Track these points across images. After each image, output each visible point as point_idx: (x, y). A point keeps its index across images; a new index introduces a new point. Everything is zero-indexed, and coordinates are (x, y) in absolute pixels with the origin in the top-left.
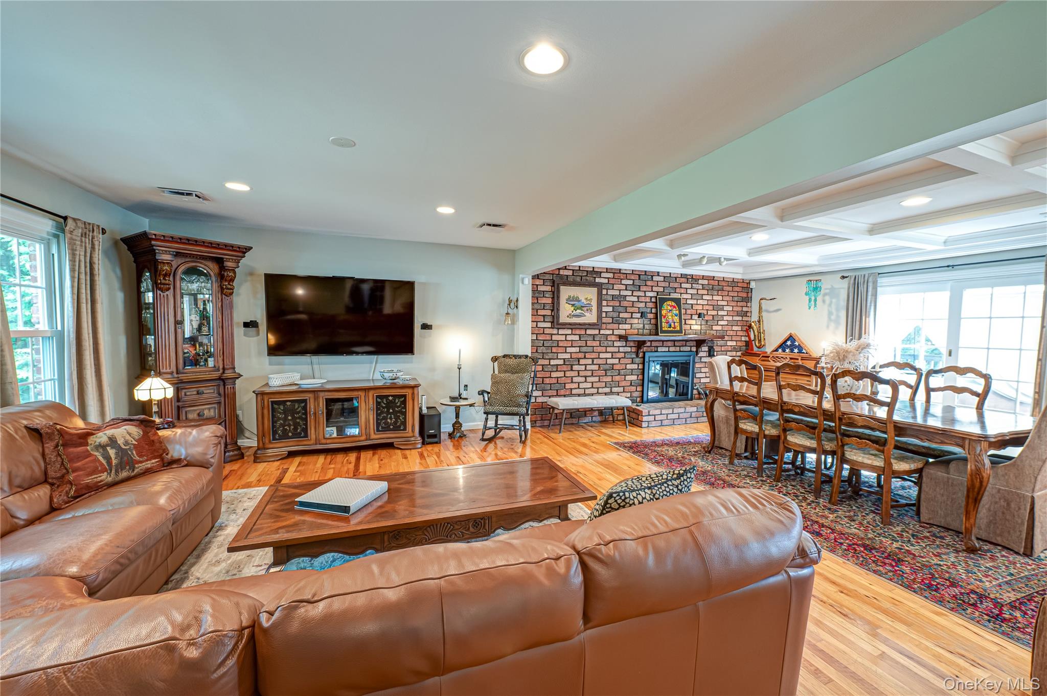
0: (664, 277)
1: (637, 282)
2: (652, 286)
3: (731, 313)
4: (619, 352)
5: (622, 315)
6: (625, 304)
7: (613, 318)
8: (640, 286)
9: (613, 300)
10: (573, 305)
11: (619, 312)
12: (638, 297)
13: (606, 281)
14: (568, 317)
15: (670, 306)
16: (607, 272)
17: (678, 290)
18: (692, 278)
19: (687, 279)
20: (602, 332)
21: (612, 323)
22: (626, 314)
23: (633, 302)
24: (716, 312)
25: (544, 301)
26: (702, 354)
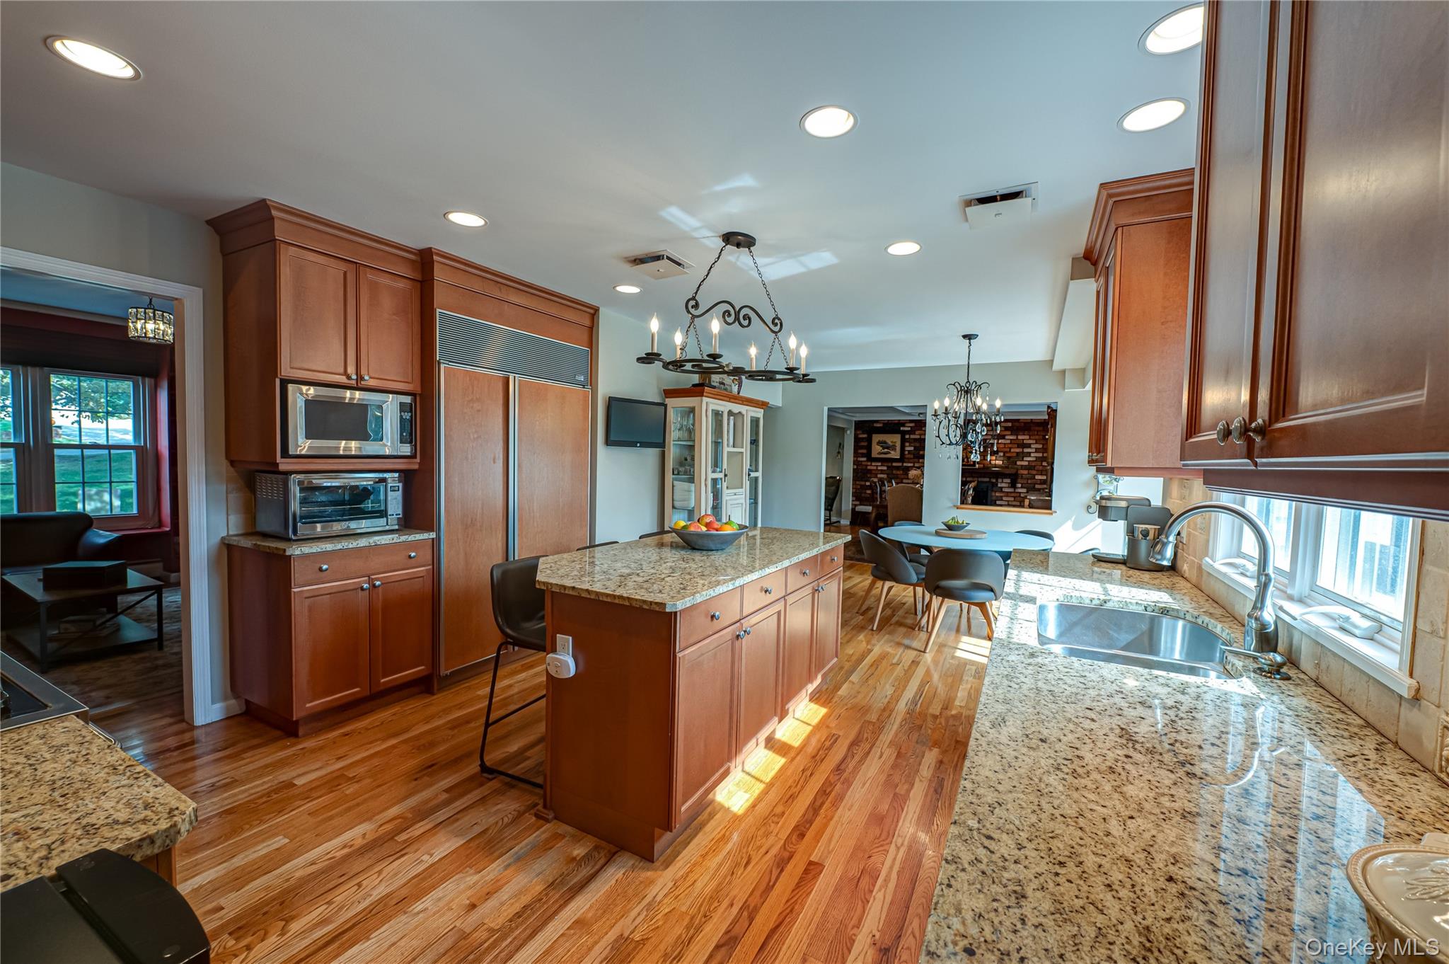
10: (881, 446)
14: (878, 454)
16: (909, 423)
20: (905, 464)
24: (1021, 450)
25: (863, 444)
26: (1003, 485)
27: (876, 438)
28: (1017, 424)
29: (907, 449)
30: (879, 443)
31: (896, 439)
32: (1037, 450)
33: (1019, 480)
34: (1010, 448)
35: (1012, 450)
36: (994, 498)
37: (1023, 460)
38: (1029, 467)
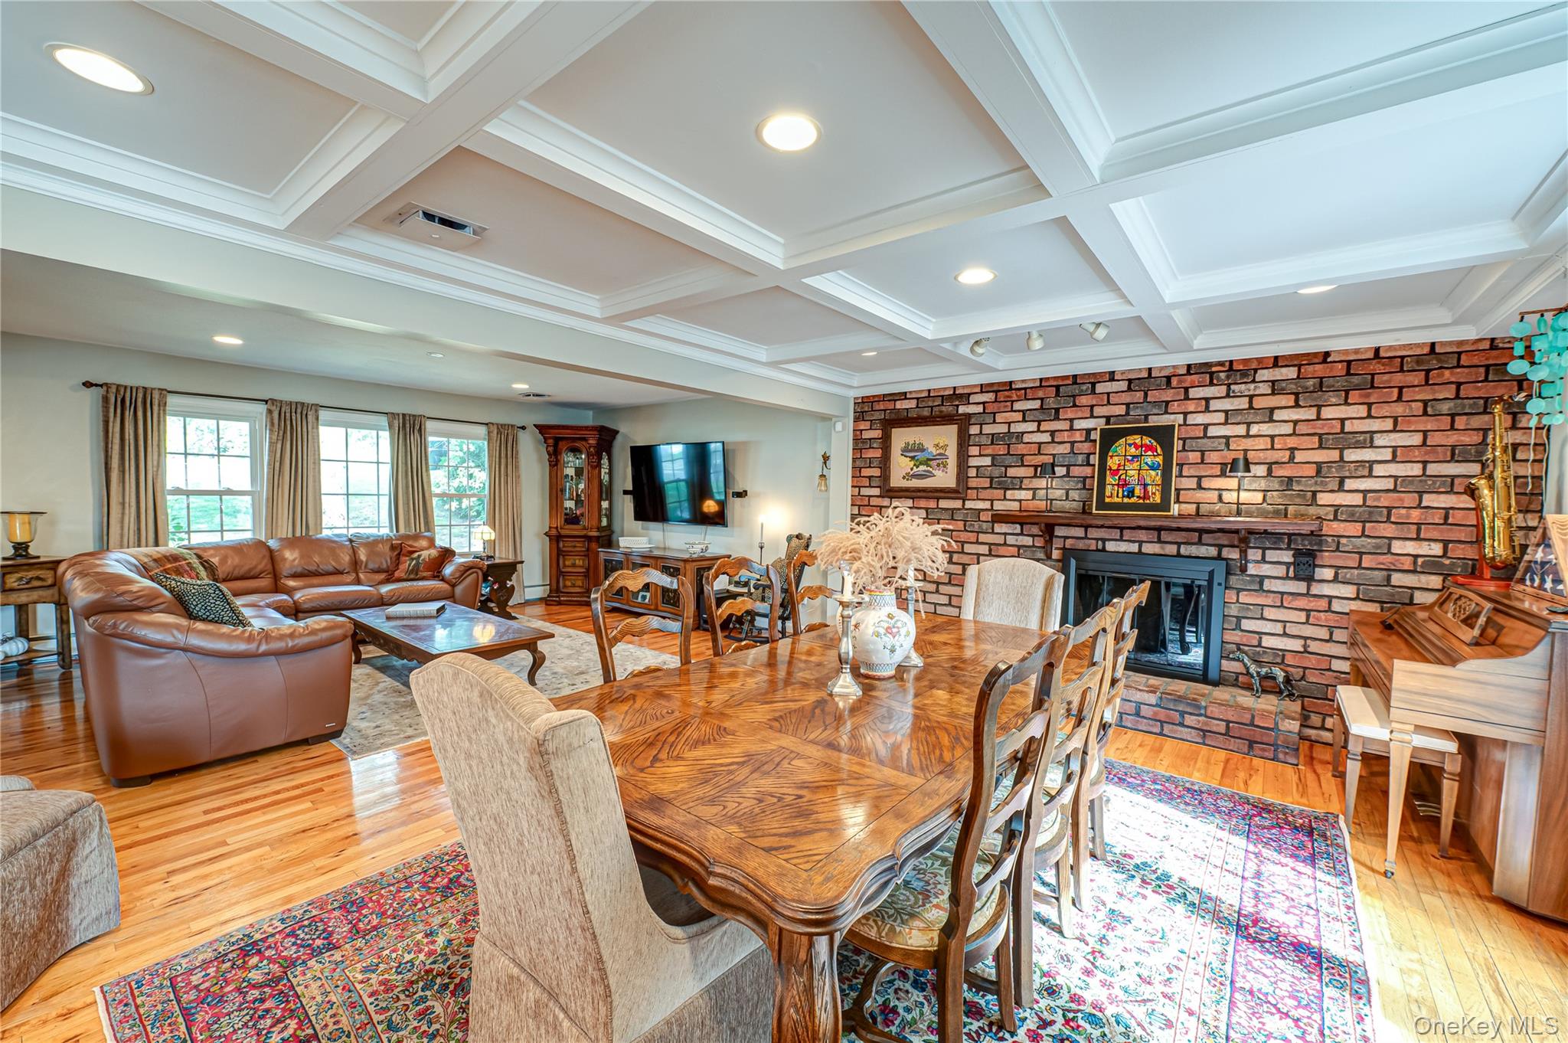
0: (1130, 381)
1: (1051, 403)
2: (1092, 407)
3: (1417, 454)
4: (1005, 544)
5: (1011, 472)
6: (1020, 449)
7: (992, 479)
8: (1057, 410)
9: (992, 443)
10: (913, 458)
11: (1006, 467)
12: (1053, 433)
13: (980, 409)
14: (904, 478)
15: (1136, 447)
16: (982, 392)
17: (1174, 407)
18: (1231, 369)
19: (1212, 374)
20: (969, 504)
21: (991, 487)
22: (1023, 469)
23: (1040, 444)
24: (1334, 455)
25: (870, 454)
26: (1266, 570)
27: (901, 437)
28: (1319, 369)
29: (973, 462)
30: (906, 450)
31: (942, 439)
32: (1397, 455)
33: (1326, 557)
34: (1292, 450)
35: (1299, 457)
36: (1233, 610)
37: (1341, 488)
38: (1366, 515)
